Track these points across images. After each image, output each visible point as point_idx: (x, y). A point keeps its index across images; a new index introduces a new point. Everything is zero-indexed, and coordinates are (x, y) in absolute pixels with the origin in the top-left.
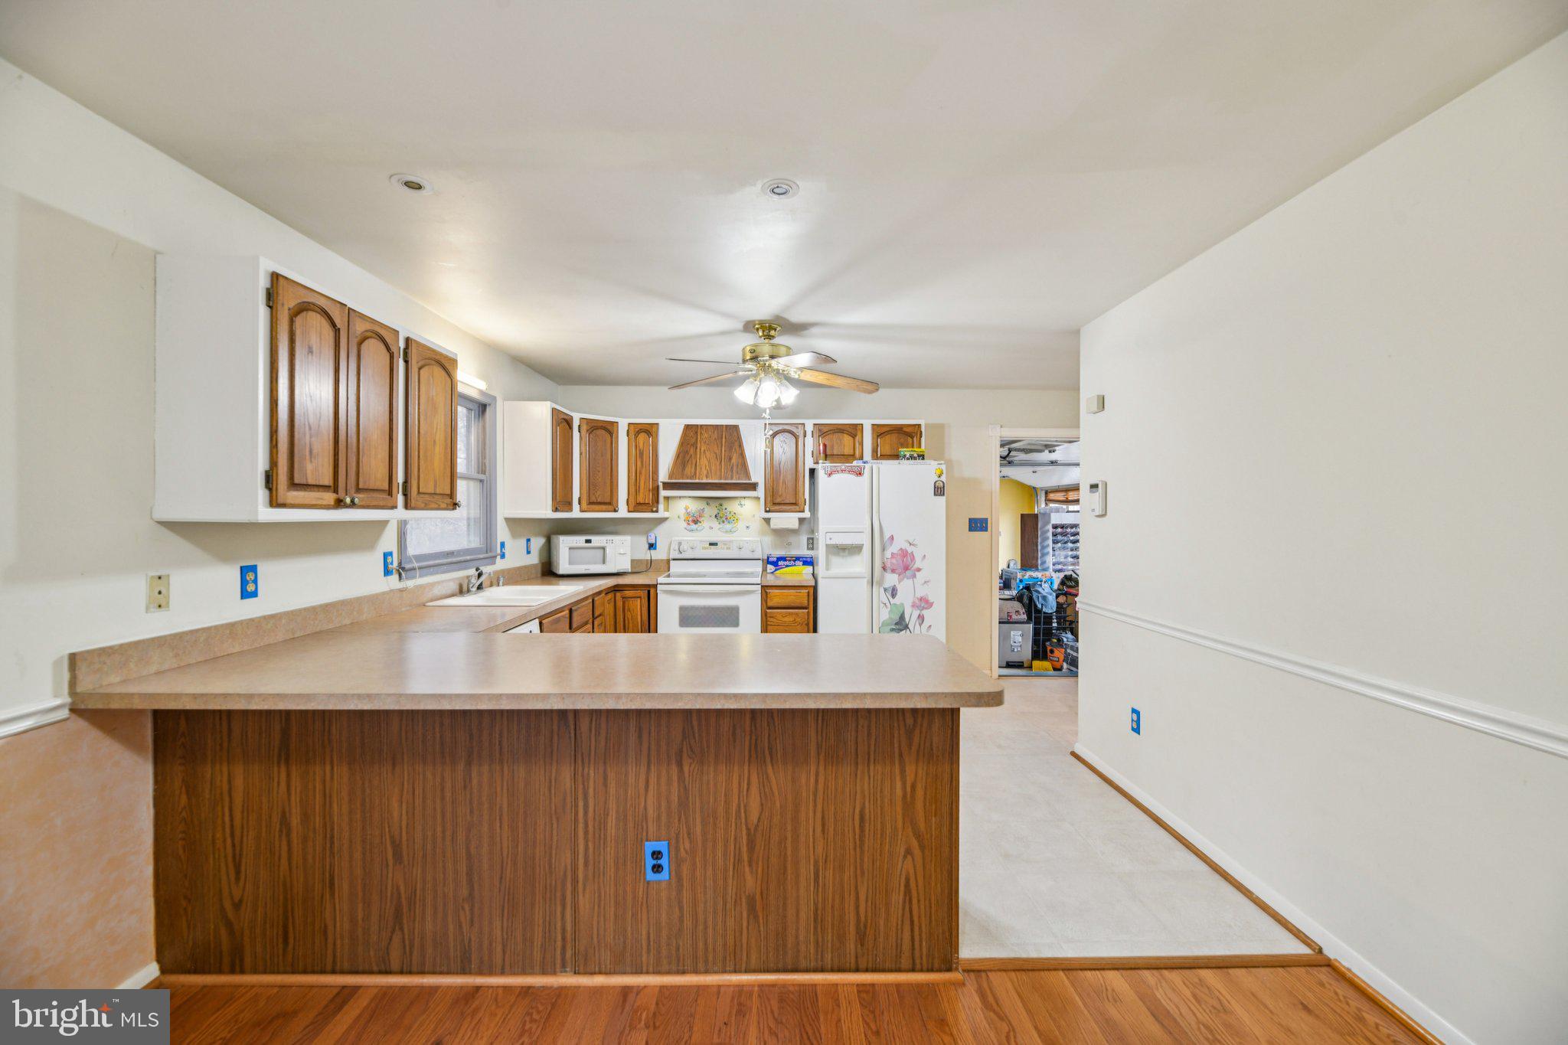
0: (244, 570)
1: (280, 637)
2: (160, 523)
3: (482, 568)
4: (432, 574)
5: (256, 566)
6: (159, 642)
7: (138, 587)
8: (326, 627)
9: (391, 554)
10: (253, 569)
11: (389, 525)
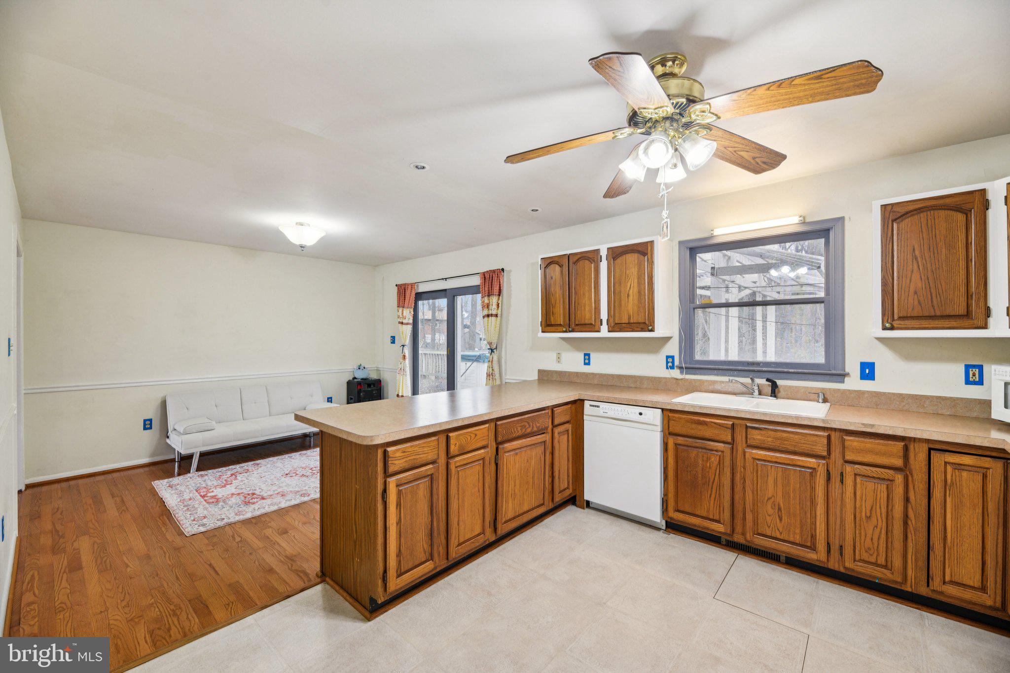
0: (585, 355)
1: (596, 382)
2: (560, 338)
3: (780, 382)
4: (717, 375)
5: (590, 354)
6: (556, 372)
7: (554, 355)
8: (619, 384)
9: (673, 357)
10: (589, 355)
11: (671, 341)
